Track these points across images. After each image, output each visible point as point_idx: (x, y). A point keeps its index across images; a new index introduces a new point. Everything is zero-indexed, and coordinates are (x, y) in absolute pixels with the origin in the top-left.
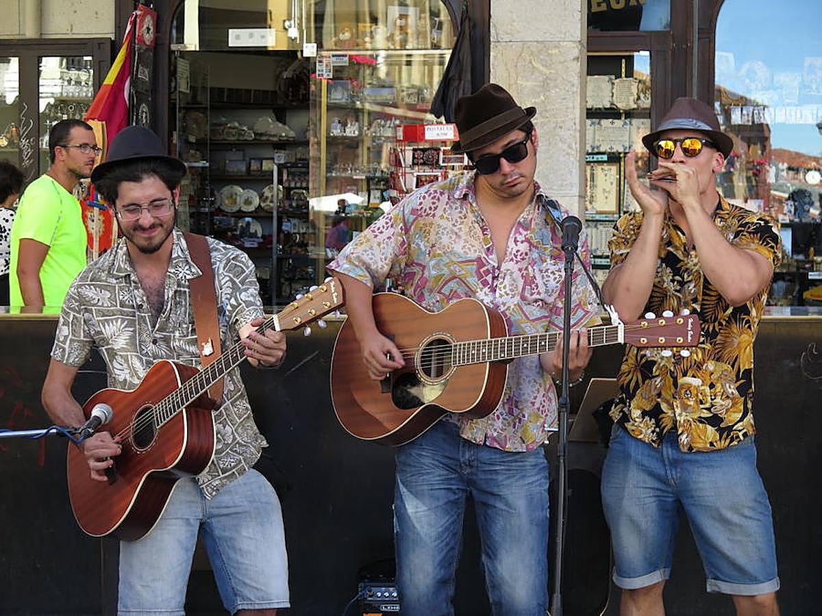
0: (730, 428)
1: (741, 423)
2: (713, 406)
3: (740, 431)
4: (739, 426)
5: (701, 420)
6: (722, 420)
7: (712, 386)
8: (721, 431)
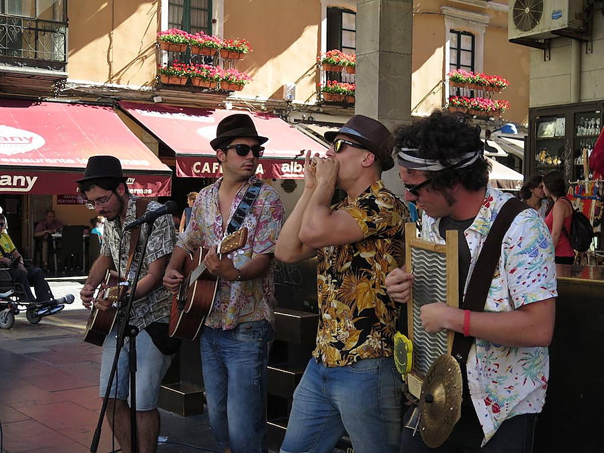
0: (347, 352)
1: (355, 349)
2: (338, 335)
3: (355, 355)
4: (353, 351)
5: (331, 344)
6: (343, 345)
7: (339, 321)
8: (342, 353)
